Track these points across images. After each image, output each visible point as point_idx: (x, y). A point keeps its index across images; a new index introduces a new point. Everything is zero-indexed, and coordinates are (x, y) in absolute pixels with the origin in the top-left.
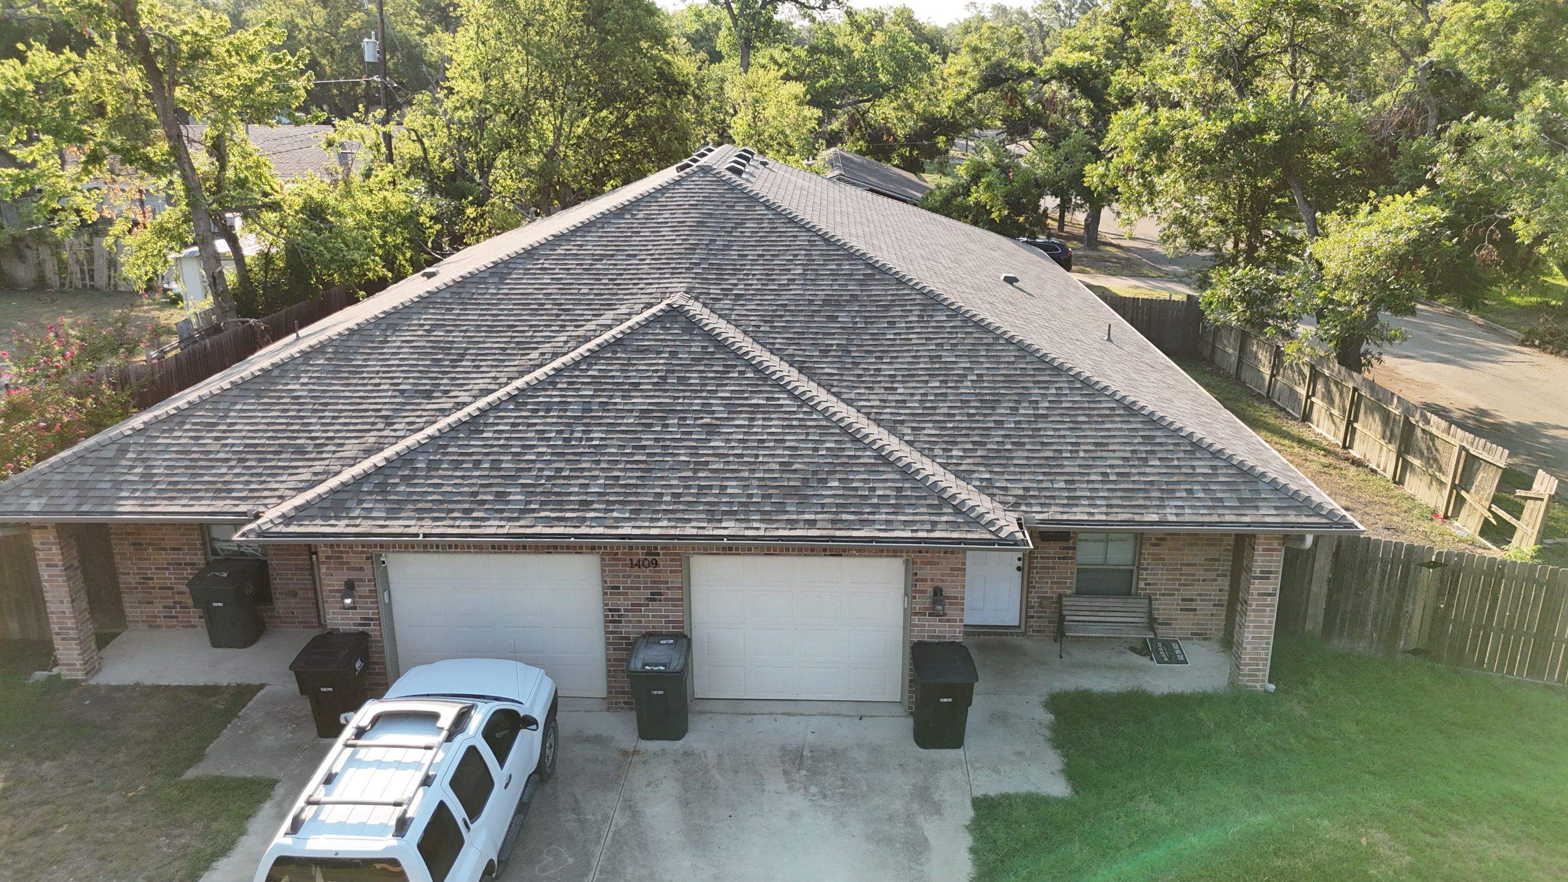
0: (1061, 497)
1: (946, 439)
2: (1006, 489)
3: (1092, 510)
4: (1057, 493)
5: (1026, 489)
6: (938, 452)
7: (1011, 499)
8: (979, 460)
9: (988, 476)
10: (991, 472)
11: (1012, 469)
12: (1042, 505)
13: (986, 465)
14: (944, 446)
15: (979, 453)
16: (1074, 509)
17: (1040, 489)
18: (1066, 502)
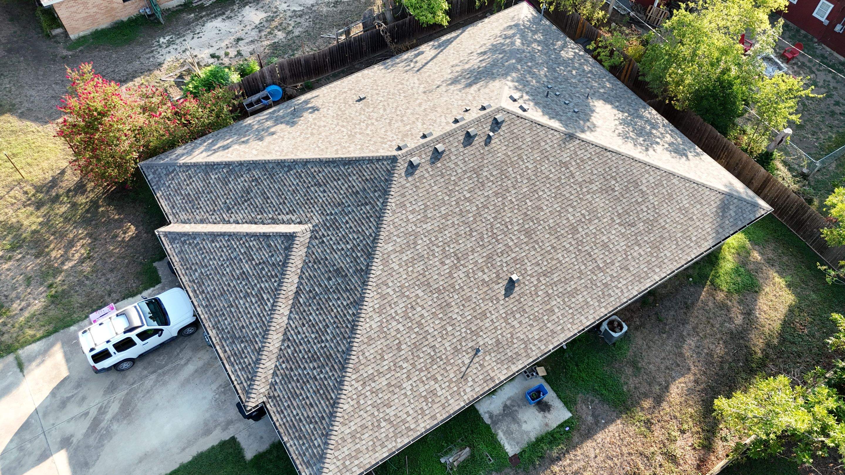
0: (280, 408)
1: (289, 358)
2: (275, 390)
3: (280, 420)
4: (281, 406)
5: (279, 396)
6: (281, 360)
7: (272, 394)
8: (284, 374)
9: (278, 381)
10: (281, 381)
11: (285, 386)
12: (275, 405)
13: (283, 378)
14: (285, 360)
15: (287, 372)
16: (277, 415)
17: (281, 400)
18: (279, 410)
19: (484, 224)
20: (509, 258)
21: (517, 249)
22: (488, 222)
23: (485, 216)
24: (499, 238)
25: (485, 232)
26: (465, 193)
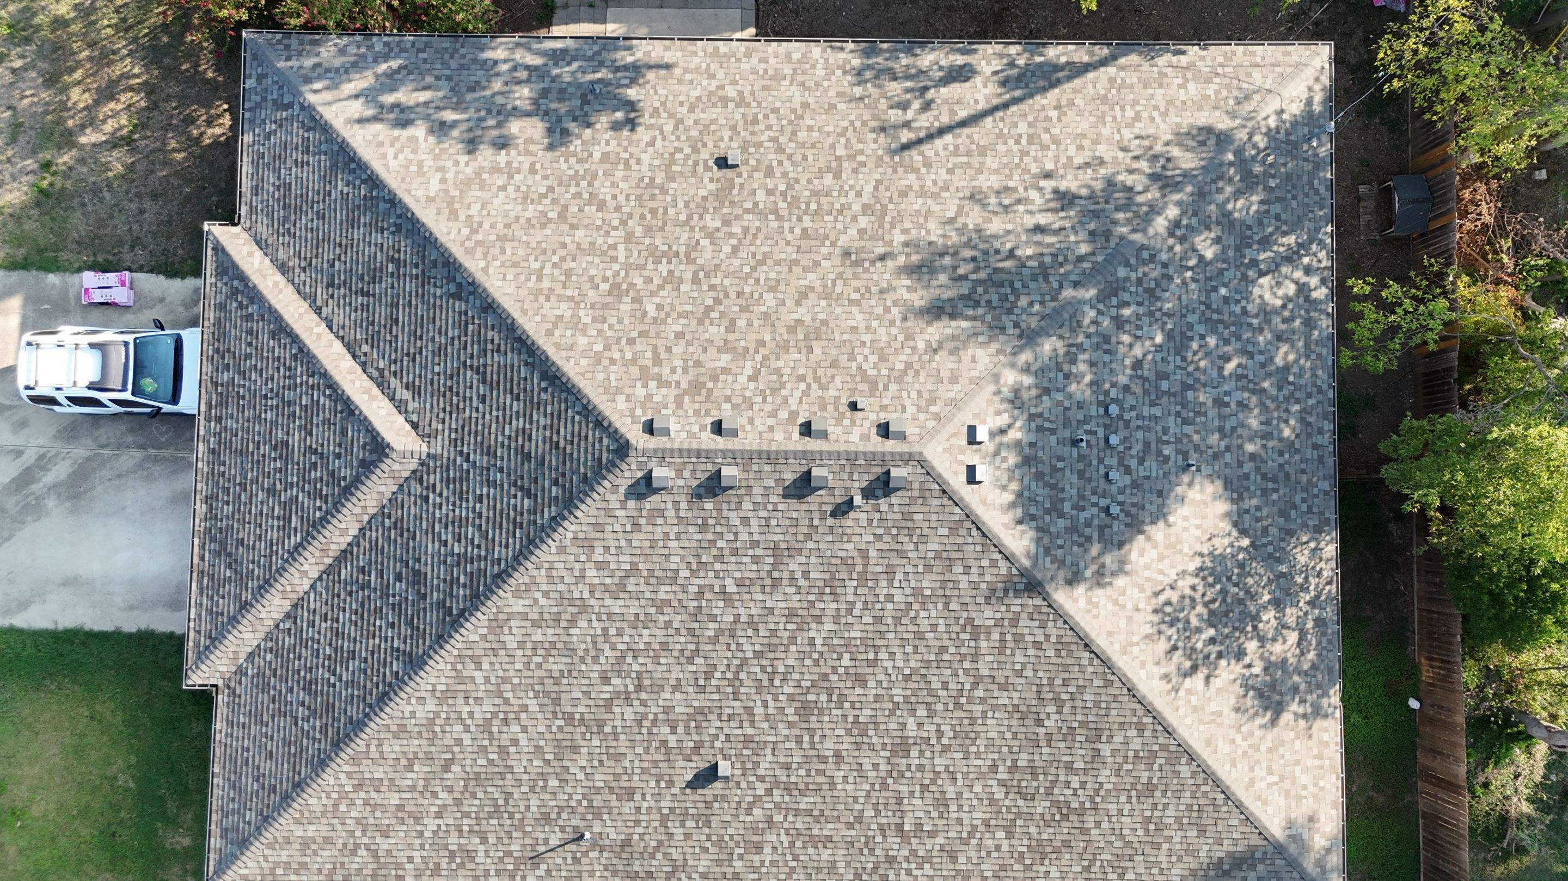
19: (729, 655)
20: (739, 732)
21: (766, 725)
22: (740, 655)
23: (741, 641)
24: (743, 690)
25: (723, 668)
26: (729, 581)
